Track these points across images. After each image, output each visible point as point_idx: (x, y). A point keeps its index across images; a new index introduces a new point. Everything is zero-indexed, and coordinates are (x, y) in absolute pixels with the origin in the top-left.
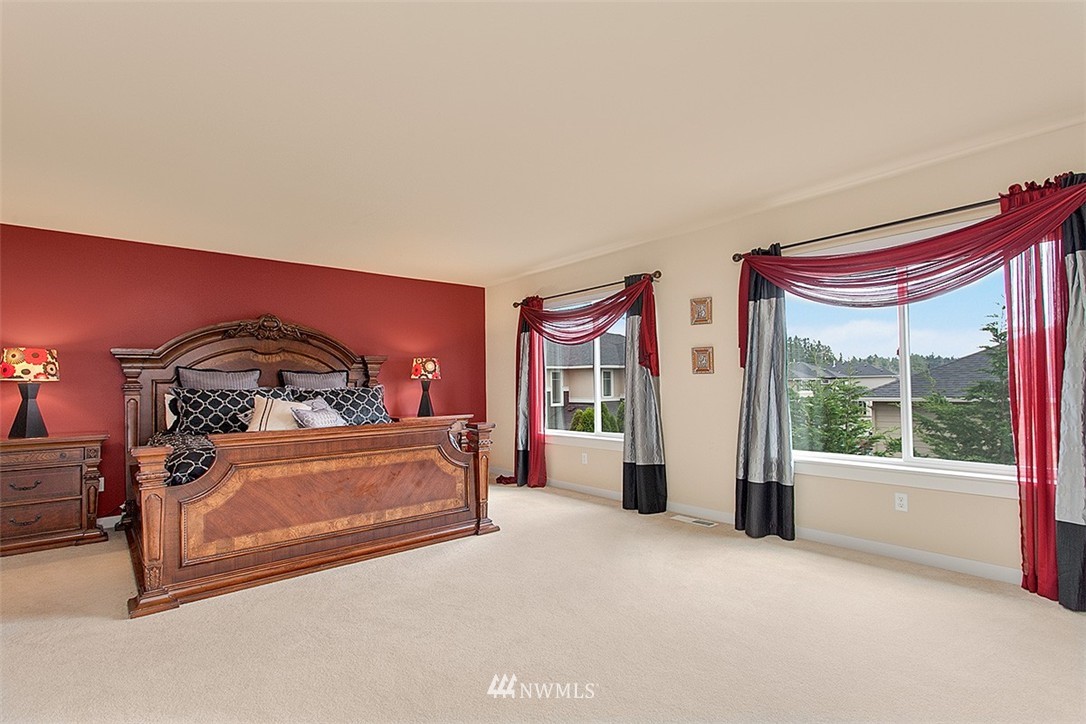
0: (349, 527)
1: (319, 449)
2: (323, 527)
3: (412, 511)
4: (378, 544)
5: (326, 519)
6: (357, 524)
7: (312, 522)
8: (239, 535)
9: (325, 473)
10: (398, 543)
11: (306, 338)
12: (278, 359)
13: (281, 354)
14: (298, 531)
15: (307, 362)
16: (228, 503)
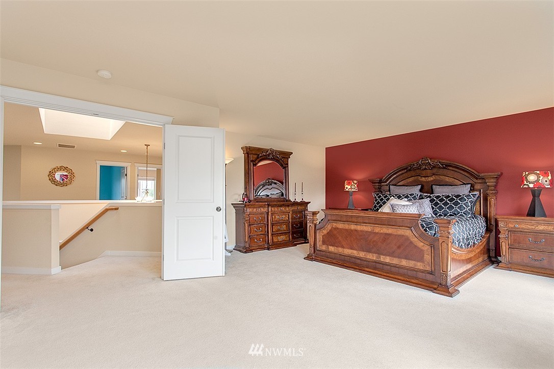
0: (365, 257)
1: (354, 220)
2: (355, 253)
3: (395, 261)
4: (376, 270)
5: (356, 250)
6: (368, 257)
7: (351, 249)
8: (330, 245)
9: (356, 230)
10: (385, 274)
11: (447, 166)
12: (432, 179)
13: (433, 176)
14: (347, 251)
15: (447, 179)
16: (328, 233)
